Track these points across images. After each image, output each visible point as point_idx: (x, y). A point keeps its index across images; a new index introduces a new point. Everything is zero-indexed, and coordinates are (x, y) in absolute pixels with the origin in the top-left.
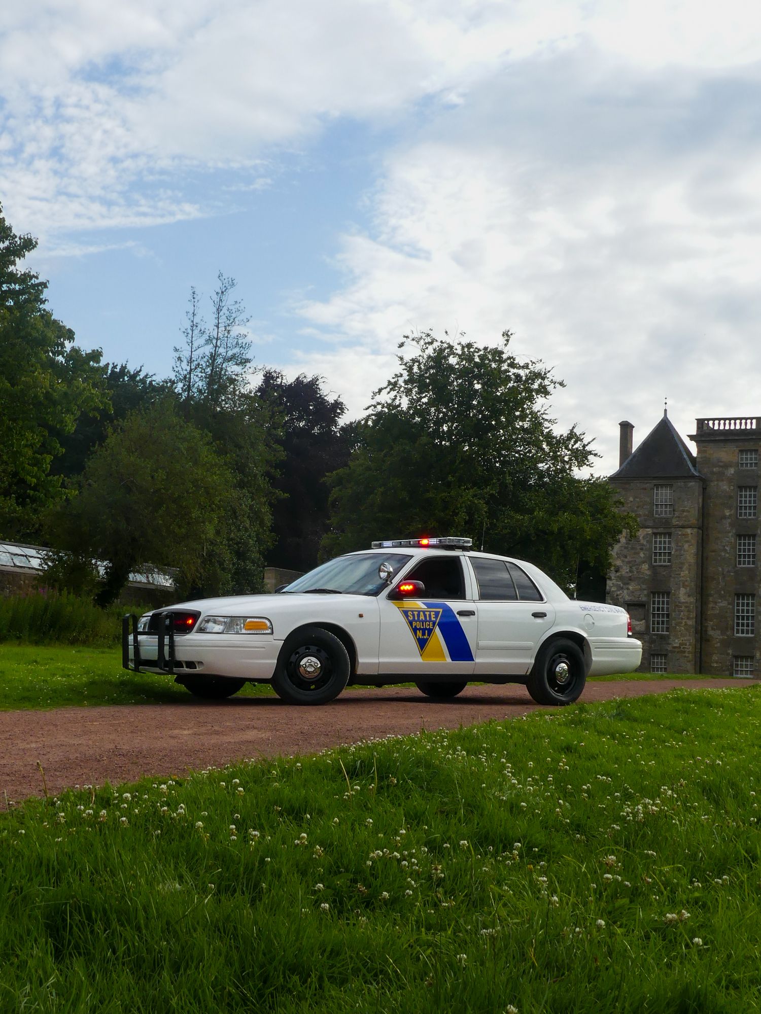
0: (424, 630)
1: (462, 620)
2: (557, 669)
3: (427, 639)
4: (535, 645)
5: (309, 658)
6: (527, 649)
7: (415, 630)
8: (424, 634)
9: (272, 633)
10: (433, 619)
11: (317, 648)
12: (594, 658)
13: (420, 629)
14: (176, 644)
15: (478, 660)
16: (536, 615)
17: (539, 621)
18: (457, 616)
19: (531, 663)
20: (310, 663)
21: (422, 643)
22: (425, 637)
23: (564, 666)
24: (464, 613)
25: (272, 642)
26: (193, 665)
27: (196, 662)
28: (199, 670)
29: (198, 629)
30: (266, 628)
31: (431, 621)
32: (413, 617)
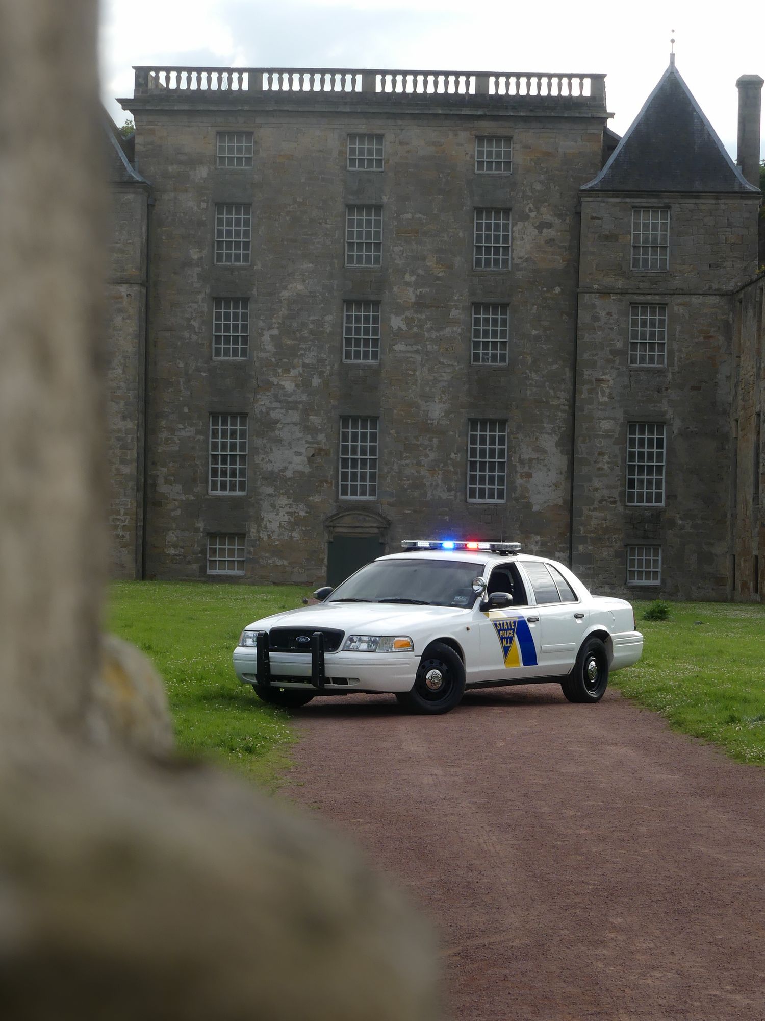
0: (507, 638)
1: (531, 625)
2: (589, 668)
3: (509, 647)
4: (576, 645)
5: (432, 671)
6: (572, 650)
7: (502, 639)
8: (507, 643)
9: (413, 650)
10: (513, 628)
11: (439, 661)
12: (615, 655)
13: (505, 638)
14: (325, 662)
15: (541, 663)
16: (577, 616)
17: (579, 621)
18: (527, 622)
19: (572, 664)
20: (434, 674)
21: (506, 650)
22: (508, 645)
23: (593, 663)
24: (532, 620)
25: (415, 658)
26: (344, 681)
27: (350, 679)
28: (350, 685)
29: (344, 647)
30: (410, 646)
31: (511, 629)
32: (500, 627)
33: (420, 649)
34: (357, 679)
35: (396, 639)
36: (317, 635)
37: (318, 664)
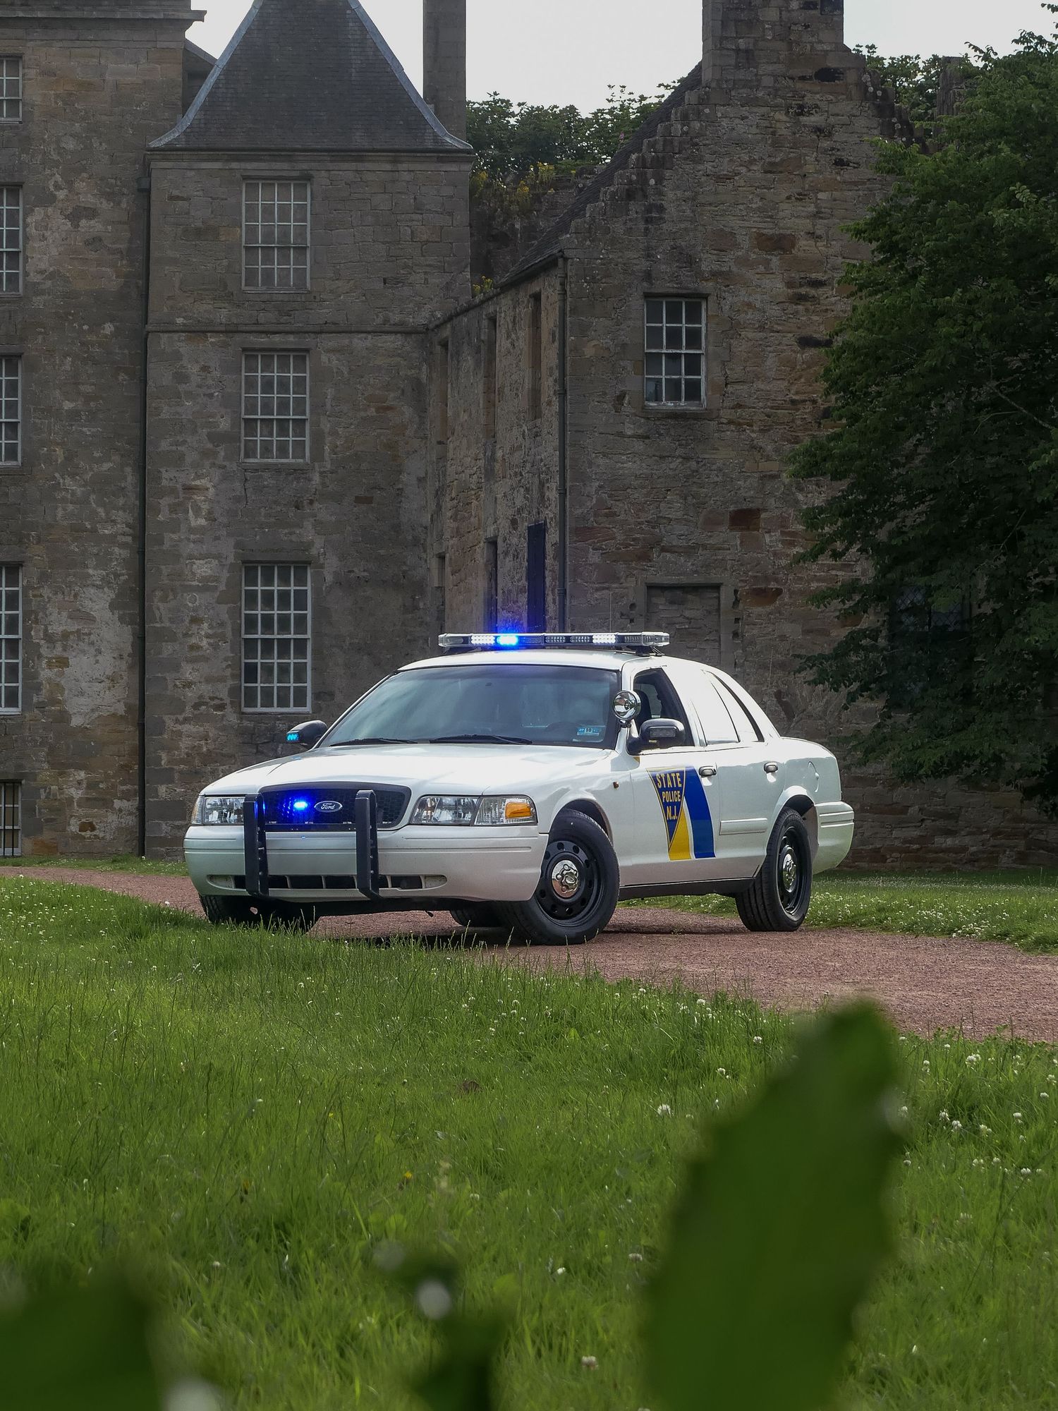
0: (672, 804)
1: (705, 782)
2: (784, 866)
3: (676, 820)
4: (768, 823)
5: (563, 862)
6: (762, 831)
7: (665, 805)
8: (673, 814)
9: (536, 823)
11: (574, 844)
12: (820, 843)
13: (669, 804)
14: (380, 846)
15: (720, 854)
16: (767, 769)
17: (771, 778)
18: (700, 776)
19: (762, 857)
20: (565, 869)
21: (672, 825)
22: (674, 818)
23: (789, 857)
24: (707, 773)
25: (537, 837)
26: (415, 881)
27: (426, 877)
28: (428, 890)
29: (411, 819)
30: (529, 815)
31: (677, 789)
32: (662, 784)
33: (547, 820)
34: (442, 878)
35: (508, 801)
36: (365, 795)
37: (368, 850)
